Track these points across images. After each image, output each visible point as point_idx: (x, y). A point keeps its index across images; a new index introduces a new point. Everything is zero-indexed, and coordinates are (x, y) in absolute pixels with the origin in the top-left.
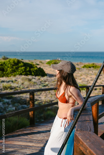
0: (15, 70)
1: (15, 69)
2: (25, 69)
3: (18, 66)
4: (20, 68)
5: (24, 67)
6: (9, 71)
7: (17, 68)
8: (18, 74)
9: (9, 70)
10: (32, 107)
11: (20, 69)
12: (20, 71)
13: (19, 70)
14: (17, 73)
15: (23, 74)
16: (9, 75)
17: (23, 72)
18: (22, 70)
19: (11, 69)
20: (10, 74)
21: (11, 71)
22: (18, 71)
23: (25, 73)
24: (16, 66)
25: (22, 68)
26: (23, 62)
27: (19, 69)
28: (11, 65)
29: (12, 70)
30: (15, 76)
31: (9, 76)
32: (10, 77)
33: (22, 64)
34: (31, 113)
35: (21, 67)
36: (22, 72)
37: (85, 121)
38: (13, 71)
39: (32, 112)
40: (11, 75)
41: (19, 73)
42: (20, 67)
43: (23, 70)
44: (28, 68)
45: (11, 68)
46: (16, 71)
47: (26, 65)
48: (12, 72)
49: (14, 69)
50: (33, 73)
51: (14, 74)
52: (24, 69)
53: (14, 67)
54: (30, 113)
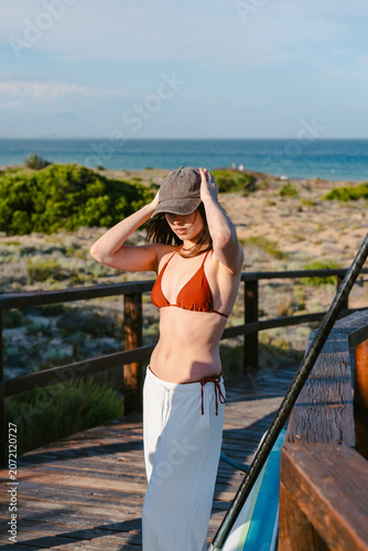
0: (75, 208)
1: (72, 205)
2: (111, 205)
3: (83, 191)
4: (92, 200)
5: (106, 198)
6: (52, 213)
7: (82, 201)
8: (86, 221)
9: (52, 206)
10: (131, 348)
11: (90, 205)
12: (93, 212)
13: (89, 209)
14: (82, 218)
15: (103, 221)
16: (50, 225)
17: (102, 215)
18: (98, 207)
19: (56, 205)
20: (55, 222)
21: (59, 212)
22: (84, 213)
23: (109, 218)
24: (78, 194)
25: (100, 200)
26: (103, 179)
27: (88, 204)
28: (60, 190)
29: (61, 208)
30: (72, 229)
31: (52, 228)
32: (53, 235)
33: (98, 185)
34: (130, 369)
35: (96, 196)
36: (97, 213)
37: (322, 403)
38: (66, 212)
39: (134, 366)
40: (61, 226)
41: (89, 220)
42: (91, 196)
43: (104, 208)
44: (123, 199)
45: (57, 201)
46: (77, 212)
47: (113, 188)
48: (63, 216)
49: (69, 203)
51: (69, 223)
52: (106, 202)
53: (70, 196)
54: (126, 367)
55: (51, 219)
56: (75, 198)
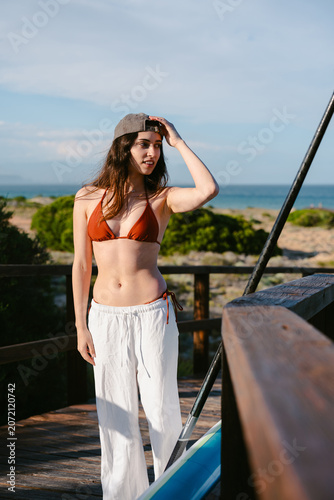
0: (188, 236)
1: (186, 234)
2: (217, 234)
3: (194, 223)
4: (201, 230)
5: (212, 228)
6: (169, 240)
7: (193, 231)
8: (195, 246)
9: (169, 234)
11: (200, 234)
12: (202, 240)
13: (198, 237)
14: (193, 244)
15: (209, 247)
16: (167, 249)
17: (210, 242)
18: (206, 236)
19: (173, 234)
20: (171, 246)
21: (175, 239)
22: (195, 240)
23: (215, 244)
24: (190, 225)
25: (208, 230)
26: (210, 214)
27: (198, 233)
28: (176, 222)
29: (177, 236)
30: (185, 252)
31: (169, 252)
32: (169, 257)
33: (207, 218)
34: (198, 337)
35: (205, 226)
36: (205, 241)
38: (181, 239)
39: (201, 335)
40: (177, 249)
41: (198, 245)
42: (200, 227)
43: (211, 237)
44: (226, 230)
45: (174, 230)
46: (189, 239)
47: (219, 221)
48: (178, 242)
49: (183, 232)
50: (239, 246)
51: (182, 248)
52: (212, 232)
53: (184, 227)
54: (195, 335)
55: (168, 244)
56: (189, 229)
